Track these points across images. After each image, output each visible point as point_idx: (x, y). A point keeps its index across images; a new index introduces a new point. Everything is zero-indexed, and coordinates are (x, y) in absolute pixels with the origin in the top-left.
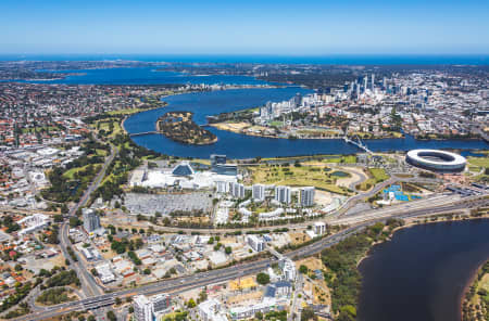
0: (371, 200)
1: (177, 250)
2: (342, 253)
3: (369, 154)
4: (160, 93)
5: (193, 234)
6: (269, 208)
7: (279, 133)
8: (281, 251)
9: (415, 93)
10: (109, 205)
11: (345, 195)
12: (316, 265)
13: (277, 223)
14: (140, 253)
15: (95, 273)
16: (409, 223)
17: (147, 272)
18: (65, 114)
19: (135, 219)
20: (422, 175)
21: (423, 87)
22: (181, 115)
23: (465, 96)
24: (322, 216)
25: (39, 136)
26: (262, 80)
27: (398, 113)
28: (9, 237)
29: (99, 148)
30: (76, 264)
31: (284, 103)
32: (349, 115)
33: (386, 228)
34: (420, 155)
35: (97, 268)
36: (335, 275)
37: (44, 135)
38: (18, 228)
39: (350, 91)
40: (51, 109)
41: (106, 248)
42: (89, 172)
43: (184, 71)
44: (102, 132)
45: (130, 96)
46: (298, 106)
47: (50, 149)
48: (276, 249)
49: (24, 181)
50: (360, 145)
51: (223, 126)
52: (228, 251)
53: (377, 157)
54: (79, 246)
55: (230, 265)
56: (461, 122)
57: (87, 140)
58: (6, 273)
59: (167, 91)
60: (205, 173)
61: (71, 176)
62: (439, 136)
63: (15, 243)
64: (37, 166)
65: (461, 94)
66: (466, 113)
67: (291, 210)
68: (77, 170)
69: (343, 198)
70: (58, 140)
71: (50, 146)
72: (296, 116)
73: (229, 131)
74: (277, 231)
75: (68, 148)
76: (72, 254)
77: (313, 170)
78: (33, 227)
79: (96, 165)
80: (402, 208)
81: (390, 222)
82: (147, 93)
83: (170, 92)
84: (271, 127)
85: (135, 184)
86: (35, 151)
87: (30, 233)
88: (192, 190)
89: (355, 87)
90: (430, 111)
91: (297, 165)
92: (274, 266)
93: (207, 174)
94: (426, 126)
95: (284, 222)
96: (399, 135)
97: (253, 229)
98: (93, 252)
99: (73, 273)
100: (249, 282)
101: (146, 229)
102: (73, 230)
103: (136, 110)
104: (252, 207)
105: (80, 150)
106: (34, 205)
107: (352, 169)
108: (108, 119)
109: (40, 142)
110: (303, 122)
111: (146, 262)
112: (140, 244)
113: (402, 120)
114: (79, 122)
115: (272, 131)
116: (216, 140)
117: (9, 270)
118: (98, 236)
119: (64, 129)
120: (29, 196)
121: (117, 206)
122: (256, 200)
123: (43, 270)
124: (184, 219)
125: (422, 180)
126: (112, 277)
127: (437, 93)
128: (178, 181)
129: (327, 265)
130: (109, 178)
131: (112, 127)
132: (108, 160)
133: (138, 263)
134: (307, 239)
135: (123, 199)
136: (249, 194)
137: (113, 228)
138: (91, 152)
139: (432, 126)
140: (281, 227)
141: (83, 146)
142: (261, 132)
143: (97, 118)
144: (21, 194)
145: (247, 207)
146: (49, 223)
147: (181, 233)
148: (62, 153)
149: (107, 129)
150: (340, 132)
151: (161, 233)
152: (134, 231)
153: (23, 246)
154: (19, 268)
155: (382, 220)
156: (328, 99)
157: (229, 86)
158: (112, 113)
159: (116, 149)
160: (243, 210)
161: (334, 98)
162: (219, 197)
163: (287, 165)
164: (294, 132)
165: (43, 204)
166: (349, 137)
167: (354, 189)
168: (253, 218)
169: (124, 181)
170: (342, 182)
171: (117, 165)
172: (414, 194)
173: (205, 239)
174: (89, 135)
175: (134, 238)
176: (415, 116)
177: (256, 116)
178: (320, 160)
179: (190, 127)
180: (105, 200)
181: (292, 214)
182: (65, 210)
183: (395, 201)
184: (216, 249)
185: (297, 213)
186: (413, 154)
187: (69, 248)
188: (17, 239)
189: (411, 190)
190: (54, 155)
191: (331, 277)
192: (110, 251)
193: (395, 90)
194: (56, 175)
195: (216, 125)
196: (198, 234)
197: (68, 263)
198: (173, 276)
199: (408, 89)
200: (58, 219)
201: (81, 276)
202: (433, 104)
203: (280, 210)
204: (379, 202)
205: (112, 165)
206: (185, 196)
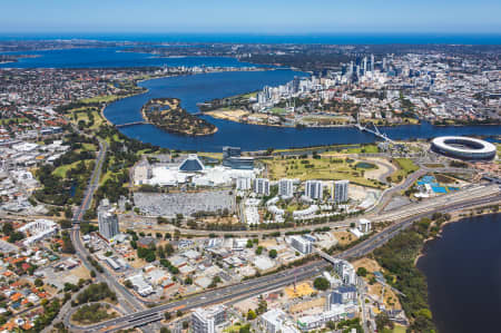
0: (407, 194)
1: (214, 255)
2: (396, 252)
3: (388, 143)
4: (135, 77)
5: (227, 237)
6: (300, 206)
7: (285, 121)
8: (330, 252)
9: (417, 75)
10: (118, 207)
11: (379, 188)
12: (373, 266)
13: (316, 221)
14: (174, 260)
15: (129, 285)
16: (455, 216)
17: (189, 282)
18: (32, 103)
19: (155, 222)
20: (453, 164)
21: (424, 68)
22: (167, 103)
23: (471, 78)
24: (362, 212)
25: (9, 129)
26: (246, 61)
27: (407, 98)
28: (14, 248)
29: (86, 142)
30: (103, 276)
31: (281, 87)
32: (356, 100)
33: (433, 224)
34: (447, 142)
35: (131, 278)
36: (395, 276)
37: (14, 128)
38: (21, 236)
39: (350, 73)
40: (14, 97)
41: (131, 256)
42: (82, 170)
43: (155, 53)
44: (82, 122)
45: (101, 81)
46: (297, 90)
47: (27, 144)
48: (324, 250)
49: (8, 181)
50: (378, 134)
51: (220, 115)
52: (273, 255)
53: (399, 146)
54: (100, 255)
55: (279, 269)
56: (475, 106)
57: (67, 132)
58: (25, 289)
59: (142, 75)
60: (216, 167)
61: (63, 175)
62: (459, 122)
63: (24, 254)
64: (18, 164)
65: (466, 77)
66: (478, 96)
67: (326, 207)
68: (68, 168)
69: (377, 192)
70: (35, 134)
71: (25, 139)
72: (298, 102)
73: (226, 120)
74: (318, 231)
75: (48, 142)
76: (95, 264)
77: (335, 162)
78: (41, 235)
79: (87, 161)
80: (442, 201)
81: (435, 216)
82: (119, 77)
83: (147, 76)
84: (273, 115)
85: (141, 182)
86: (10, 147)
87: (38, 241)
88: (207, 188)
89: (355, 69)
90: (440, 94)
91: (316, 157)
92: (328, 269)
93: (220, 168)
94: (440, 112)
95: (323, 220)
96: (415, 122)
97: (291, 230)
98: (119, 260)
99: (104, 286)
100: (305, 288)
101: (172, 233)
102: (87, 236)
103: (113, 98)
104: (283, 204)
105: (63, 144)
106: (30, 209)
107: (378, 159)
108: (83, 108)
109: (13, 136)
110: (307, 109)
111: (186, 270)
112: (170, 250)
113: (413, 105)
114: (51, 112)
115: (276, 119)
116: (216, 130)
117: (27, 285)
118: (118, 242)
119: (37, 120)
120: (20, 199)
121: (128, 208)
122: (284, 197)
123: (66, 284)
124: (210, 220)
125: (454, 170)
126: (150, 288)
127: (440, 75)
128: (190, 178)
129: (384, 266)
130: (107, 176)
131: (91, 117)
132: (100, 155)
133: (175, 271)
134: (354, 239)
135: (132, 200)
136: (275, 190)
137: (133, 233)
138: (79, 147)
139: (448, 111)
140: (321, 226)
141: (66, 140)
142: (265, 121)
143: (71, 106)
144: (11, 197)
145: (276, 205)
146: (57, 230)
147: (212, 236)
148: (44, 148)
149: (87, 121)
150: (352, 119)
151: (190, 237)
152: (159, 236)
153: (36, 257)
154: (39, 283)
155: (426, 214)
156: (328, 83)
157: (211, 69)
158: (87, 101)
159: (105, 143)
160: (274, 209)
161: (334, 82)
162: (242, 194)
163: (305, 157)
164: (301, 120)
165: (40, 208)
166: (362, 125)
167: (385, 181)
168: (288, 217)
169: (126, 178)
170: (369, 174)
171: (112, 161)
172: (450, 185)
173: (242, 242)
174: (68, 127)
175: (163, 243)
176: (426, 100)
177: (254, 102)
178: (339, 151)
179: (185, 115)
180: (112, 201)
181: (328, 211)
182: (69, 214)
183: (433, 194)
184: (258, 252)
185: (334, 210)
186: (439, 141)
187: (89, 258)
188: (25, 250)
189: (447, 181)
190: (34, 150)
191: (392, 279)
192: (137, 260)
193: (397, 72)
194: (45, 174)
195: (210, 113)
196: (232, 236)
197: (93, 275)
198: (219, 285)
199: (411, 71)
200: (65, 225)
201: (114, 289)
202: (441, 87)
203: (314, 208)
204: (417, 195)
205: (107, 161)
206: (202, 195)
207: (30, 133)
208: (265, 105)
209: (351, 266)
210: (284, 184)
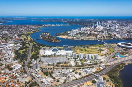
0: (113, 58)
1: (64, 74)
2: (113, 73)
3: (106, 44)
4: (37, 27)
5: (67, 69)
6: (85, 61)
7: (78, 38)
8: (95, 73)
9: (111, 26)
10: (37, 61)
11: (105, 56)
12: (107, 77)
13: (90, 65)
14: (54, 75)
15: (42, 82)
16: (127, 64)
17: (58, 81)
18: (11, 34)
19: (47, 65)
20: (124, 50)
21: (113, 25)
22: (47, 34)
24: (102, 62)
25: (6, 40)
26: (66, 23)
27: (109, 32)
28: (11, 72)
29: (26, 44)
30: (35, 79)
31: (76, 30)
32: (96, 33)
33: (121, 66)
34: (122, 44)
35: (43, 80)
37: (7, 40)
38: (12, 69)
39: (94, 26)
40: (6, 32)
41: (42, 74)
42: (26, 51)
43: (42, 21)
44: (25, 39)
45: (29, 28)
46: (80, 30)
47: (11, 44)
48: (93, 72)
49: (7, 54)
50: (103, 42)
51: (61, 37)
52: (80, 74)
53: (109, 45)
54: (33, 74)
55: (82, 78)
56: (128, 35)
57: (21, 41)
58: (15, 83)
59: (39, 26)
60: (62, 51)
61: (21, 52)
62: (124, 39)
63: (13, 73)
64: (9, 50)
65: (124, 27)
66: (128, 32)
67: (92, 61)
68: (22, 51)
69: (105, 57)
70: (13, 42)
71: (10, 43)
72: (81, 33)
73: (63, 38)
74: (91, 67)
75: (16, 44)
76: (32, 76)
77: (93, 49)
78: (17, 68)
79: (27, 49)
80: (123, 60)
81: (121, 64)
82: (33, 27)
83: (40, 27)
84: (75, 37)
85: (42, 55)
86: (7, 45)
87: (17, 70)
88: (60, 56)
89: (95, 25)
90: (118, 32)
91: (87, 48)
92: (95, 78)
93: (63, 51)
94: (118, 36)
95: (92, 65)
96: (112, 39)
97: (84, 67)
98: (39, 75)
99: (36, 82)
100: (89, 83)
101: (52, 68)
102: (30, 69)
103: (32, 32)
104: (81, 60)
105: (21, 44)
106: (13, 62)
107: (104, 48)
108: (25, 35)
109: (7, 42)
110: (84, 35)
111: (57, 78)
112: (52, 73)
113: (111, 34)
114: (17, 36)
115: (76, 38)
116: (60, 41)
117: (15, 82)
118: (38, 70)
119: (13, 38)
120: (11, 59)
121: (40, 61)
122: (81, 58)
123: (25, 82)
124: (62, 64)
125: (124, 51)
126: (48, 83)
127: (117, 27)
128: (55, 53)
129: (110, 77)
130: (33, 53)
131: (27, 37)
132: (31, 47)
133: (54, 78)
134: (101, 70)
135: (40, 59)
136: (78, 56)
137: (42, 68)
138: (25, 45)
139: (120, 36)
140: (92, 66)
141: (21, 43)
142: (73, 38)
143: (22, 35)
144: (8, 58)
145: (79, 60)
146: (21, 67)
147: (63, 69)
148: (16, 45)
149: (26, 38)
150: (96, 38)
151: (57, 69)
152: (49, 69)
153: (17, 74)
154: (18, 81)
155: (119, 63)
156: (88, 28)
157: (57, 25)
158: (26, 33)
159: (32, 44)
160: (78, 61)
161: (90, 28)
162: (69, 58)
163: (85, 48)
164: (82, 38)
165: (16, 61)
166: (99, 39)
167: (107, 54)
168: (82, 63)
169: (38, 53)
170: (102, 52)
171: (34, 49)
172: (124, 55)
173: (71, 70)
174: (21, 40)
175: (50, 71)
176: (114, 33)
177: (69, 34)
178: (93, 46)
179: (52, 37)
180: (35, 59)
181: (93, 62)
182: (24, 63)
183: (120, 58)
184: (76, 73)
185: (94, 62)
186: (120, 44)
187: (31, 75)
188: (13, 72)
189: (123, 54)
190: (13, 46)
191: (112, 80)
192: (44, 75)
193: (106, 26)
194: (16, 52)
195: (58, 36)
196: (68, 69)
197: (32, 79)
198: (66, 82)
199: (109, 26)
200: (23, 66)
201: (38, 83)
202: (118, 30)
203: (89, 61)
204: (116, 58)
205: (32, 49)
206: (59, 58)
207: (11, 42)
208: (72, 34)
209: (102, 77)
210: (81, 55)
